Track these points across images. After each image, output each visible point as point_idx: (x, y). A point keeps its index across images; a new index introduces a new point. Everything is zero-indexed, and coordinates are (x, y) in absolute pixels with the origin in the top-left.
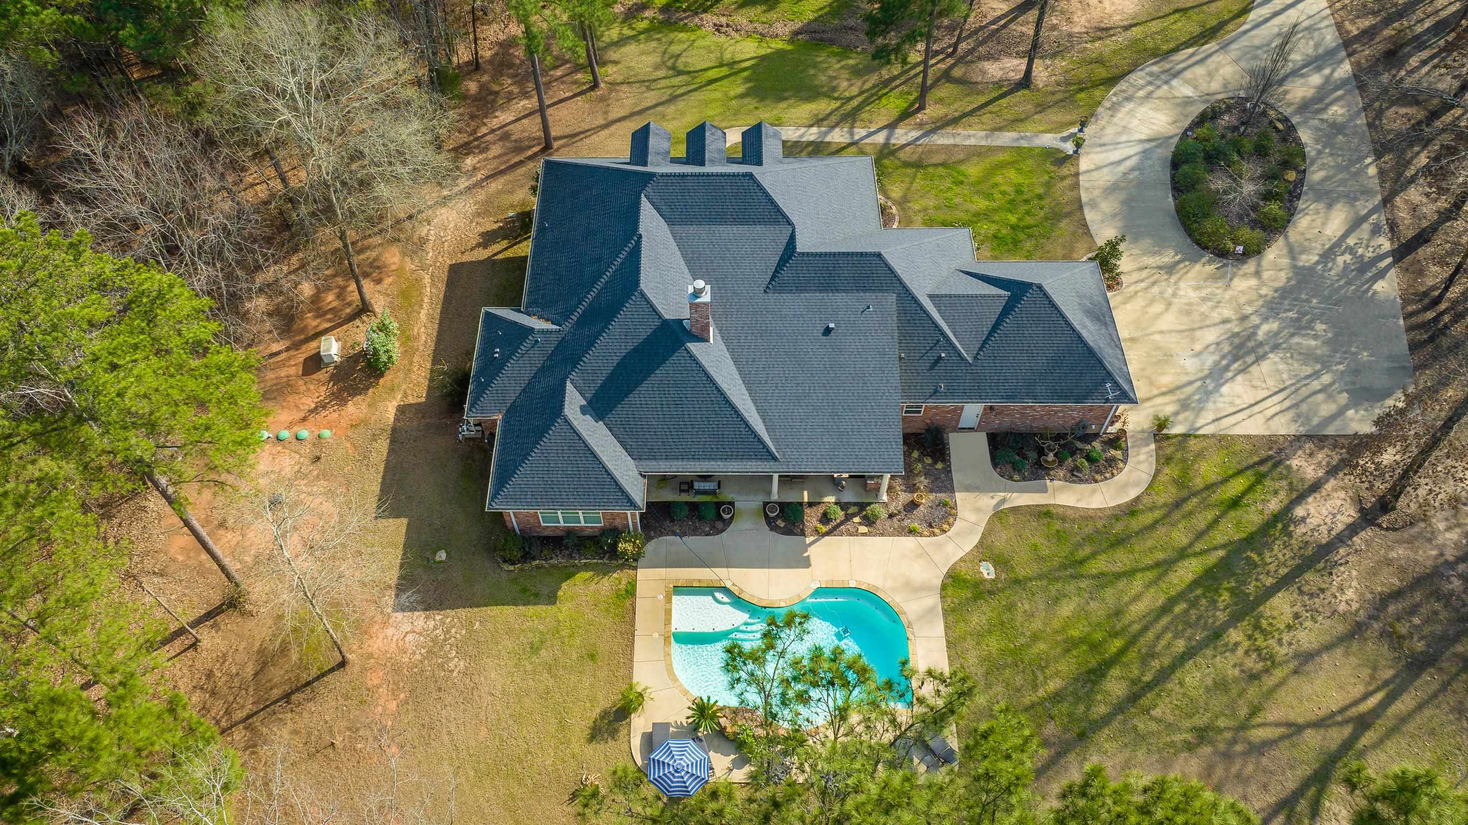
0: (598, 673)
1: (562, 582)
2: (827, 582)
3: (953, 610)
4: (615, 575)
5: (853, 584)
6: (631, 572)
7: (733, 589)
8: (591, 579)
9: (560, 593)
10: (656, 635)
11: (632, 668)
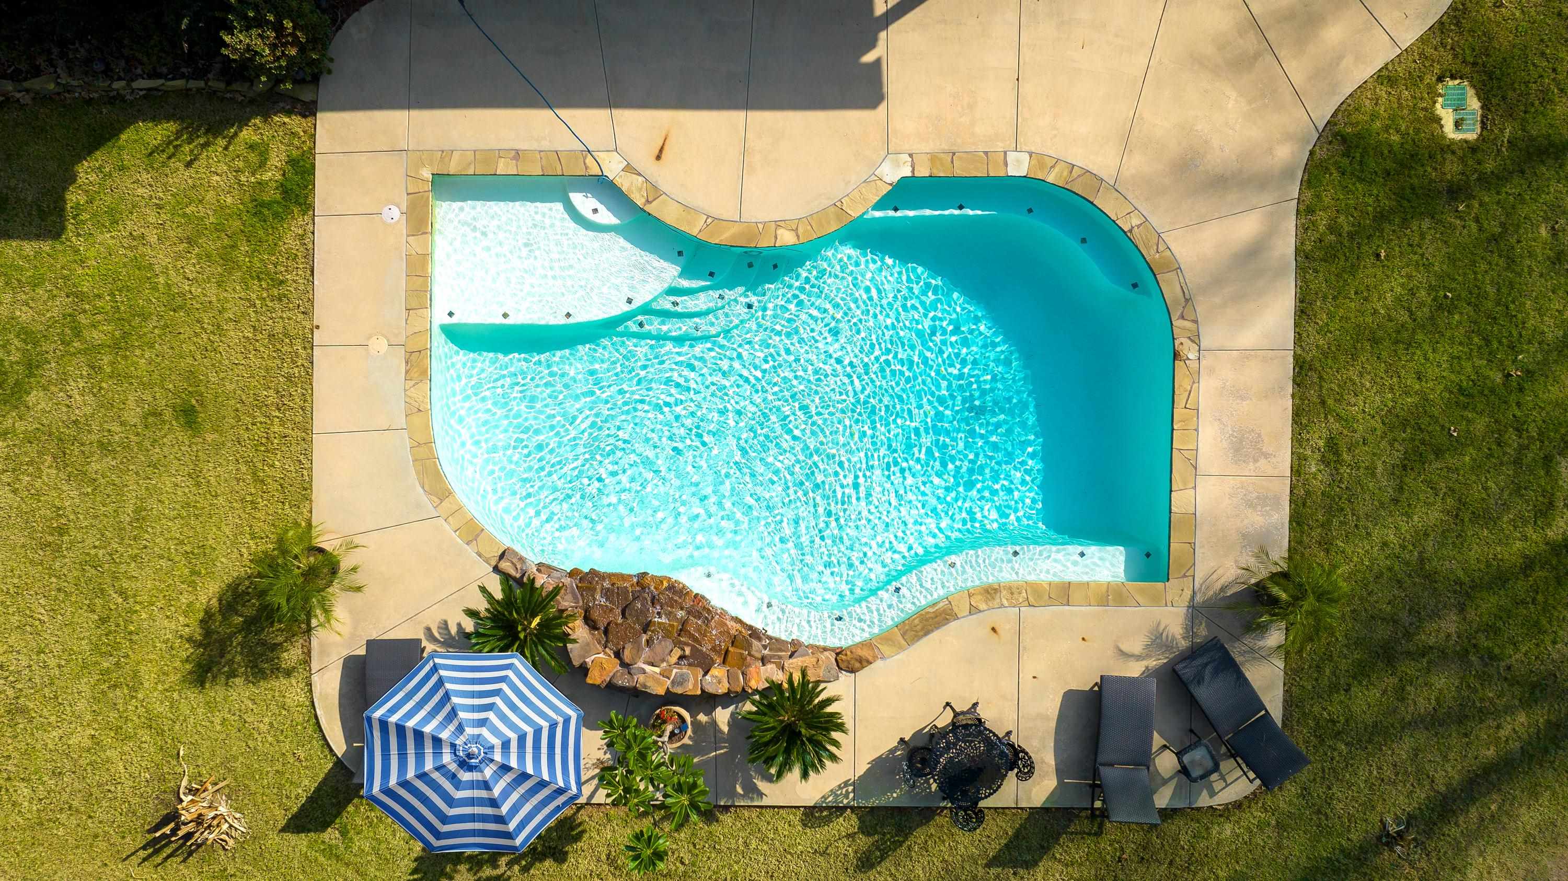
0: (210, 472)
1: (80, 158)
2: (934, 158)
3: (1330, 255)
4: (247, 134)
5: (1018, 166)
6: (295, 122)
7: (626, 183)
8: (169, 148)
9: (74, 197)
10: (380, 345)
11: (308, 453)
